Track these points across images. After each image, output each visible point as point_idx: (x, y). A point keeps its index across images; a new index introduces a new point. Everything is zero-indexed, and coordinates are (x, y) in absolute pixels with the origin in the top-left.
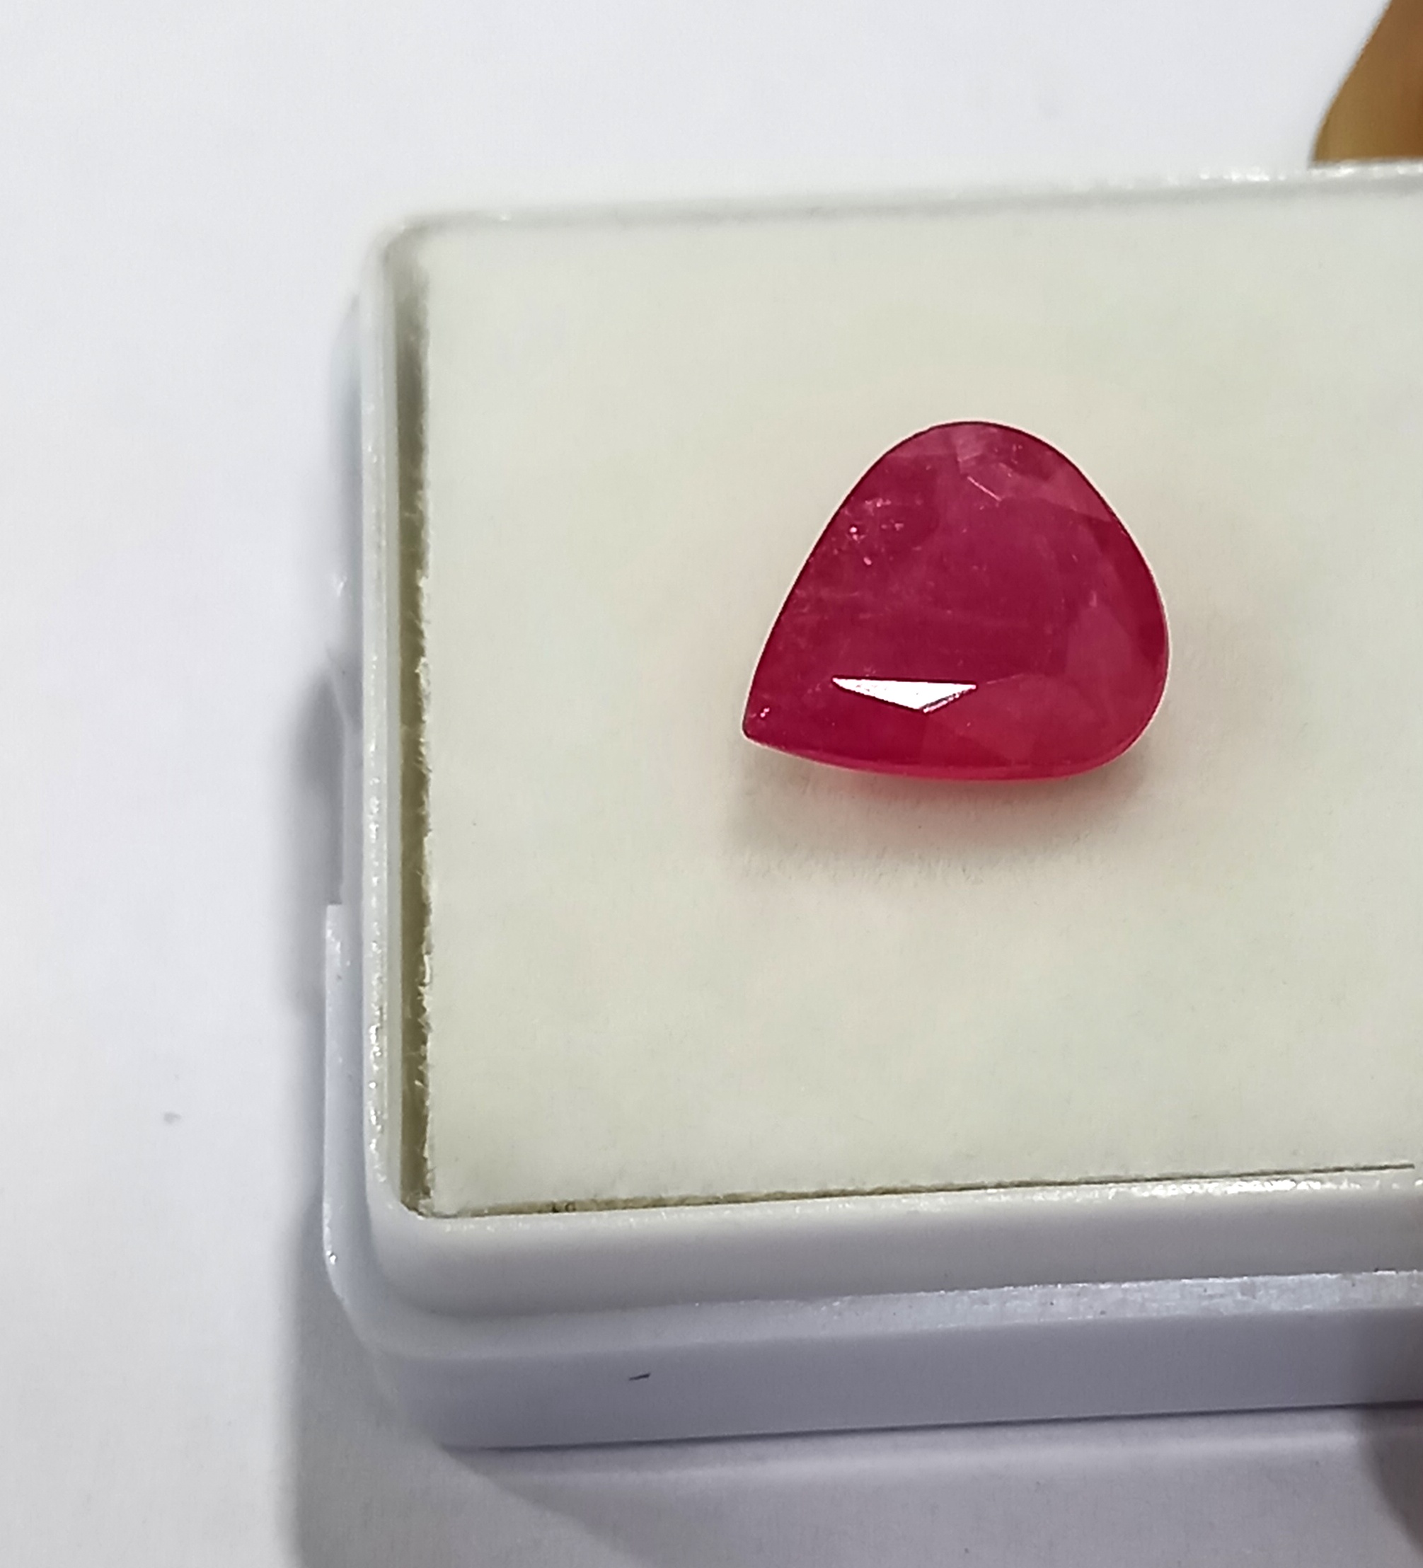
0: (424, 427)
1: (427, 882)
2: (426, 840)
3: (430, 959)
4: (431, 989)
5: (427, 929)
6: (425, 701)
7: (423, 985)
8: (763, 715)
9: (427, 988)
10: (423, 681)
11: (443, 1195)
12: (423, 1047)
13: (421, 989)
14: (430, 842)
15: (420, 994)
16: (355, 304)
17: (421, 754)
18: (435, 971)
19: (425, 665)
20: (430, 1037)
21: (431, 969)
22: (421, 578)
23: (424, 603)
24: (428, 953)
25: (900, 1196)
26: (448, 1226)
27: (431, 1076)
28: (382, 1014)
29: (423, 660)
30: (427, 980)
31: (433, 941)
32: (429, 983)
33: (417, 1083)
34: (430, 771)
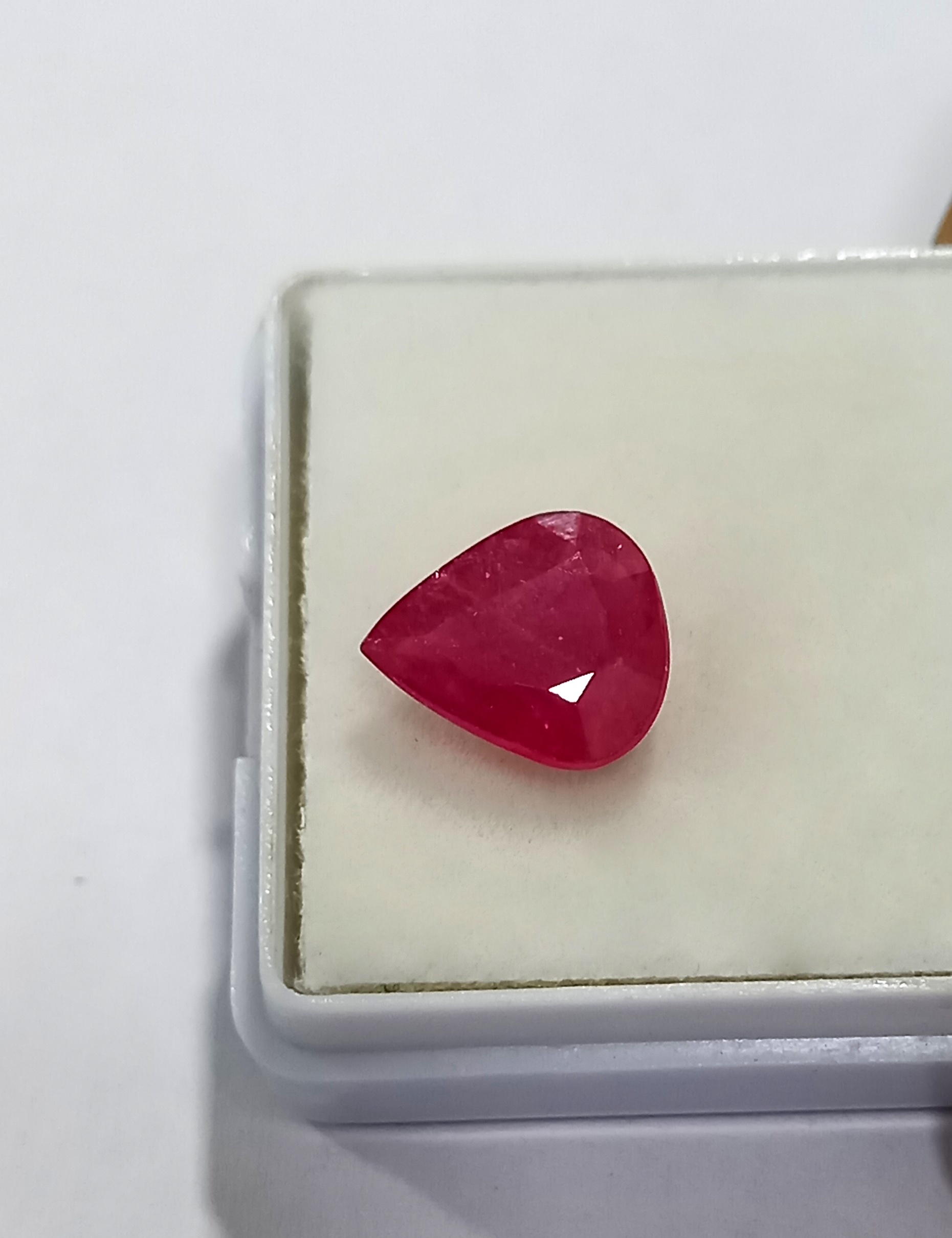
0: (308, 425)
1: (304, 756)
2: (304, 726)
3: (305, 810)
4: (305, 832)
5: (303, 788)
6: (304, 625)
7: (300, 829)
8: (376, 642)
9: (303, 830)
10: (303, 611)
11: (310, 978)
12: (299, 869)
13: (299, 831)
14: (307, 727)
15: (297, 834)
16: (261, 327)
17: (301, 662)
18: (308, 818)
19: (305, 600)
20: (304, 864)
21: (305, 816)
22: (304, 537)
23: (305, 556)
24: (303, 806)
25: (622, 986)
26: (313, 1000)
27: (304, 892)
28: (272, 848)
29: (304, 596)
30: (302, 825)
31: (307, 797)
32: (303, 828)
33: (295, 893)
34: (307, 675)
